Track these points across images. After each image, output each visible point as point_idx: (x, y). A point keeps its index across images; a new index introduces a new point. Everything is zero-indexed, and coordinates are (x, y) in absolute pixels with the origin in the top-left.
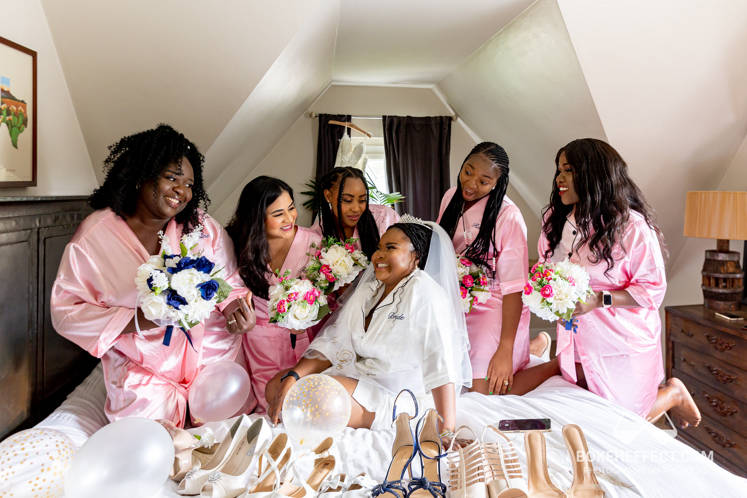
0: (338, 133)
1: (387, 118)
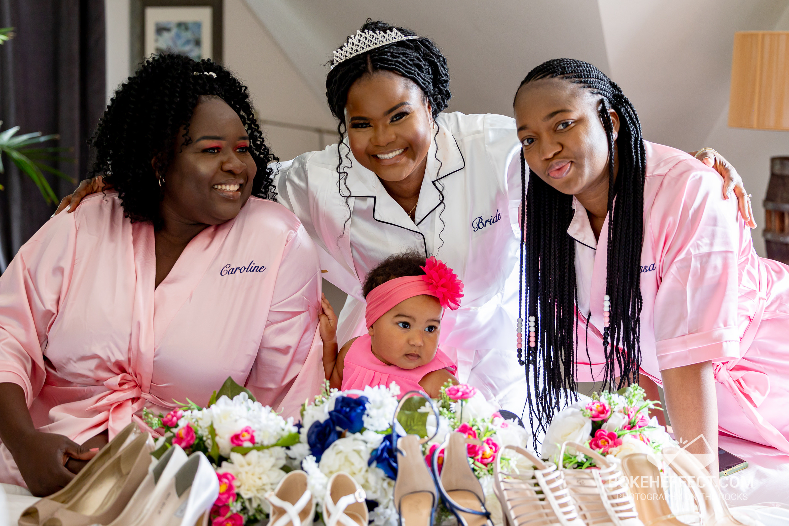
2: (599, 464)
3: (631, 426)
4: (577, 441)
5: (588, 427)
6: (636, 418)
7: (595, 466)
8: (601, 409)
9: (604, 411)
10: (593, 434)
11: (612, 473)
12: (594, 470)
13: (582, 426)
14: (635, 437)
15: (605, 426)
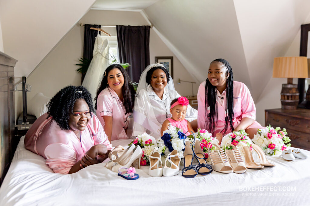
0: (94, 34)
1: (119, 27)
2: (234, 148)
3: (242, 139)
4: (229, 143)
5: (231, 140)
6: (243, 137)
7: (233, 149)
8: (234, 135)
9: (235, 136)
10: (232, 141)
11: (237, 151)
12: (233, 150)
13: (230, 139)
14: (242, 142)
15: (235, 139)
